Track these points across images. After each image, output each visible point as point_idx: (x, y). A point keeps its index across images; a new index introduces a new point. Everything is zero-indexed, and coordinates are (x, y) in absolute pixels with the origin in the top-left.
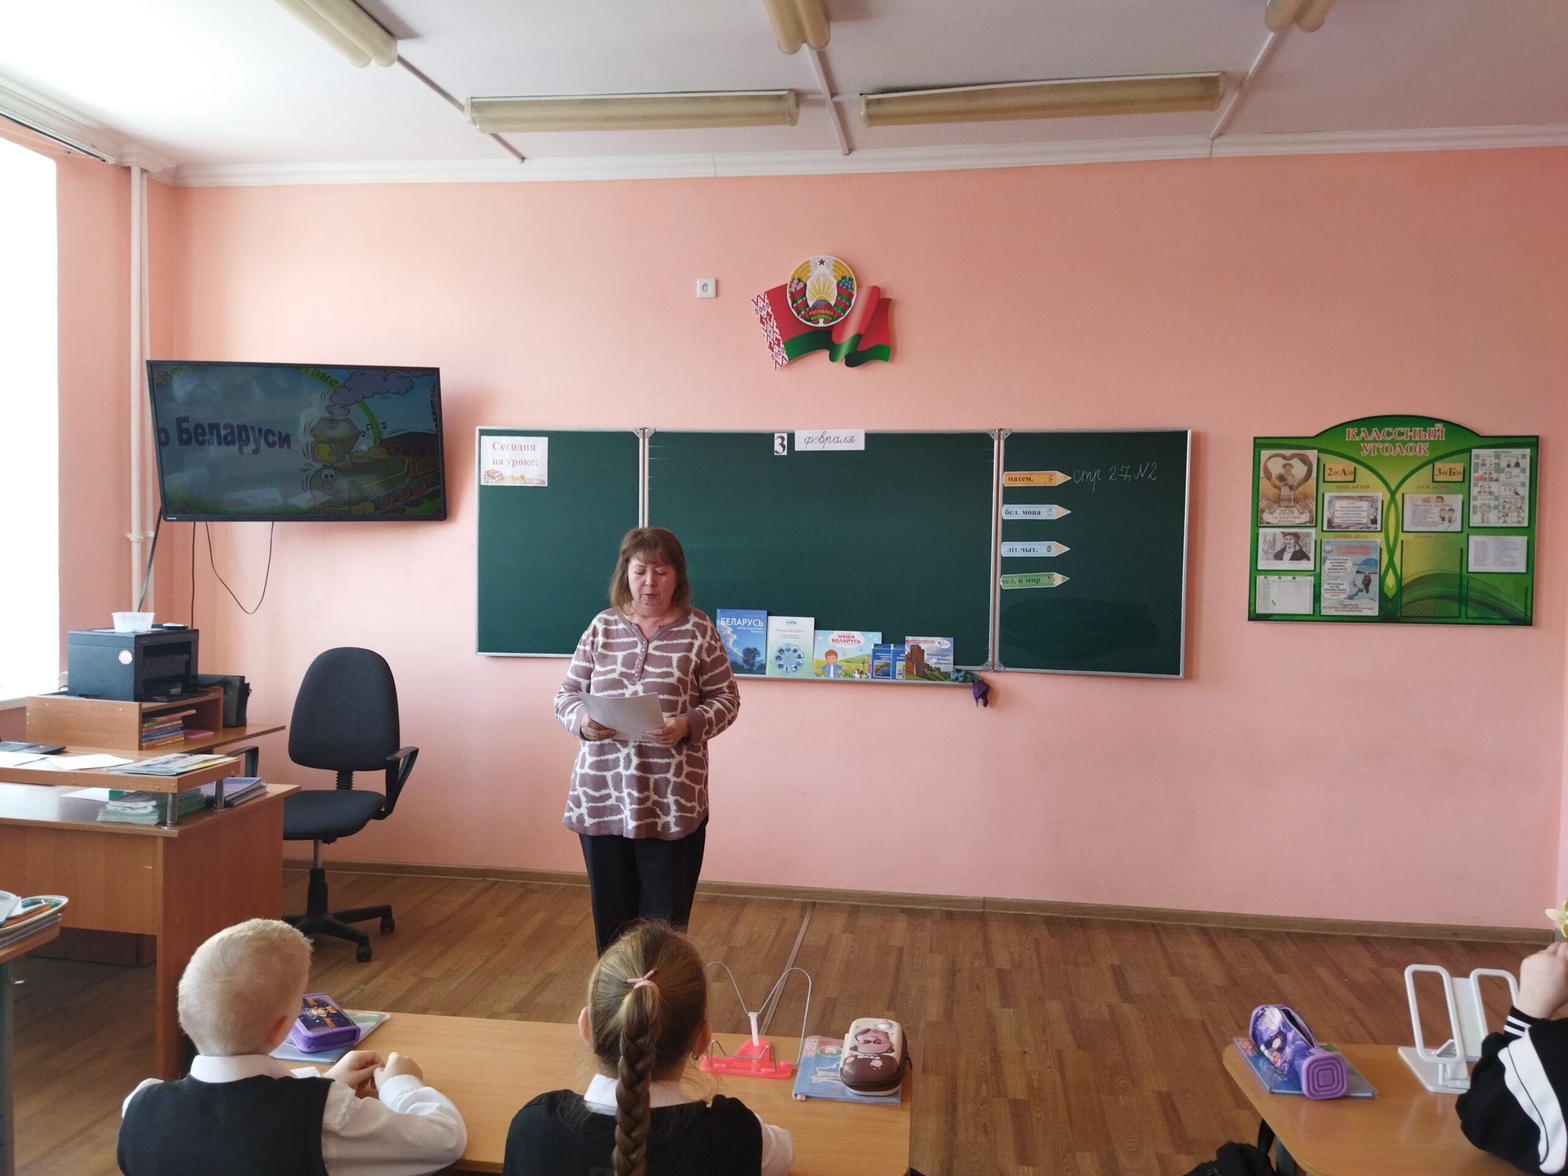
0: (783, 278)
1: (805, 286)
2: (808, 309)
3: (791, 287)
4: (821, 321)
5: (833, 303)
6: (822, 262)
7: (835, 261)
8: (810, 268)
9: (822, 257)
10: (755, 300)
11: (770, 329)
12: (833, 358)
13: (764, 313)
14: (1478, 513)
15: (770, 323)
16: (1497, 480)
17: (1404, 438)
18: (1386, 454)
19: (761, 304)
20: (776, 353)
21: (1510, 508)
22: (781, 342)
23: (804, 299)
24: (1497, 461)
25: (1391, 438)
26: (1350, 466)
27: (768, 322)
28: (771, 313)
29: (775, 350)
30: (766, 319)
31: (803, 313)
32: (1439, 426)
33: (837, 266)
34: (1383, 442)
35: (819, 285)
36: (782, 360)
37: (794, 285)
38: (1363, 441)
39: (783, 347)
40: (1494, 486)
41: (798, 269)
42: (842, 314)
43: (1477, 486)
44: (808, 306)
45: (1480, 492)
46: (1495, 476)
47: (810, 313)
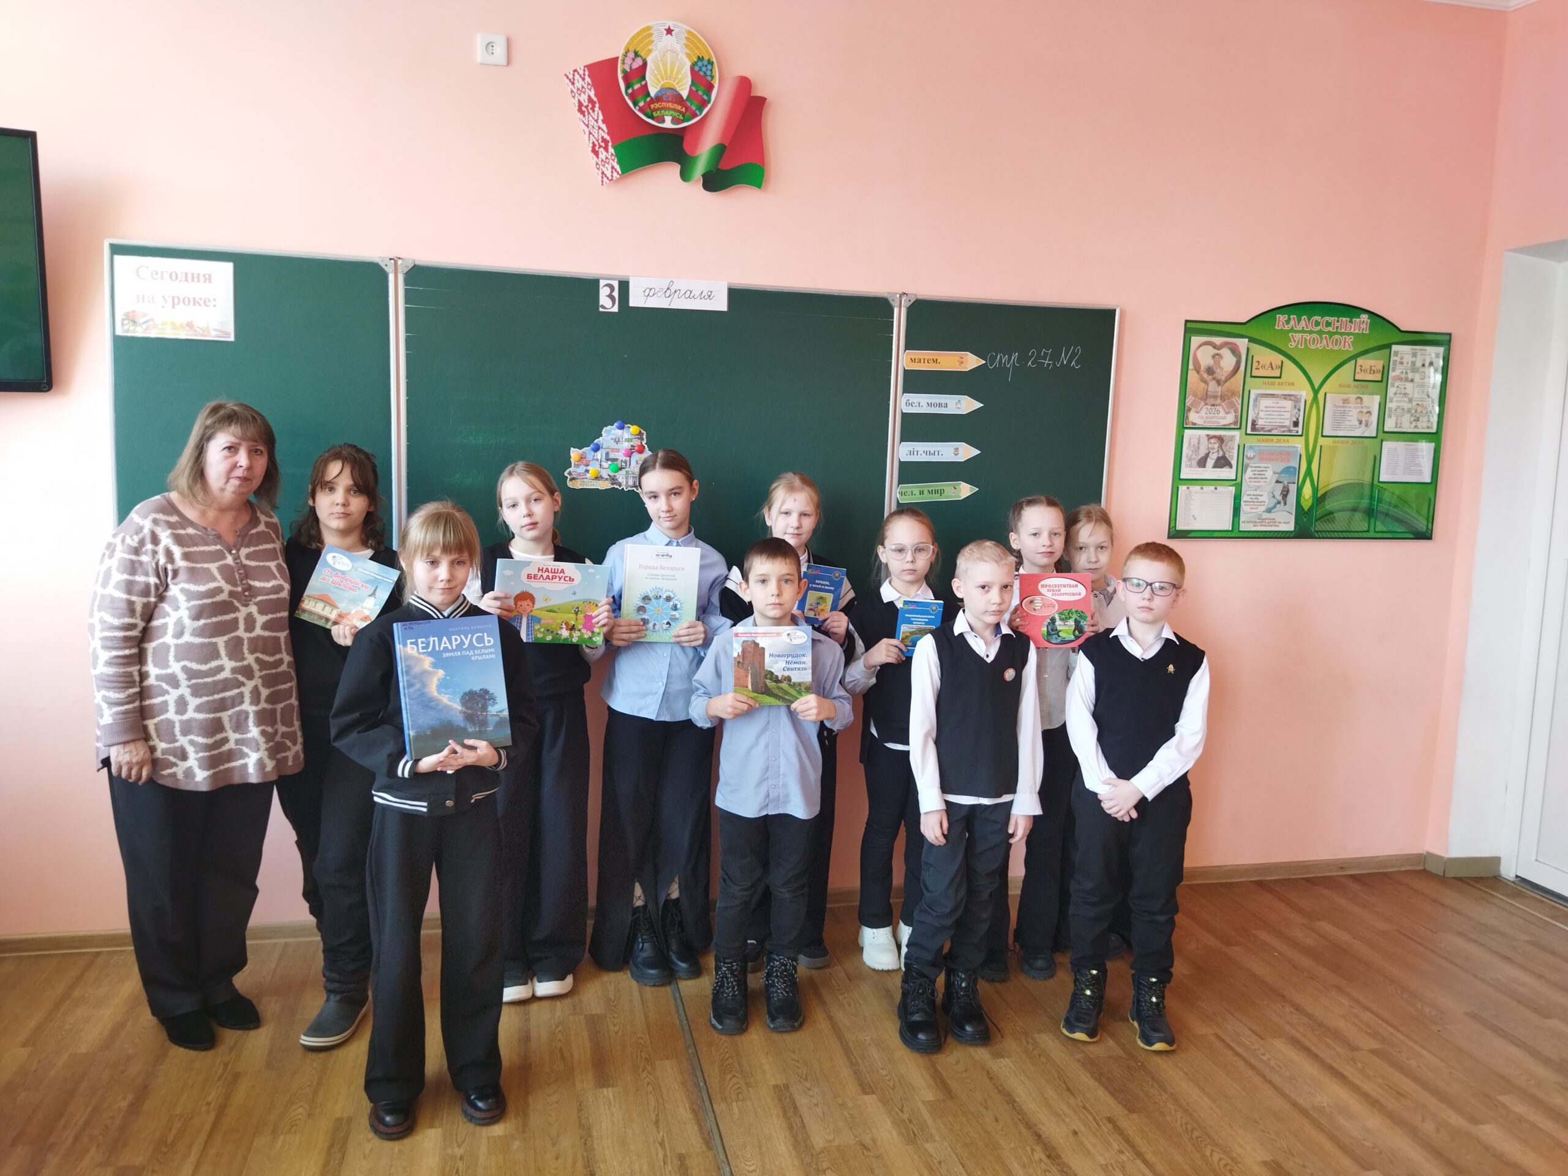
0: (613, 49)
1: (645, 65)
2: (648, 99)
3: (623, 63)
4: (668, 119)
5: (685, 94)
6: (669, 31)
7: (689, 32)
8: (652, 38)
9: (670, 24)
10: (571, 77)
11: (592, 122)
12: (685, 176)
13: (584, 98)
14: (1393, 416)
15: (592, 114)
16: (1412, 381)
17: (1330, 329)
18: (1313, 347)
19: (579, 83)
20: (602, 160)
21: (1421, 412)
22: (610, 144)
23: (643, 83)
24: (1414, 359)
25: (1319, 328)
26: (1277, 358)
27: (591, 111)
28: (595, 99)
29: (600, 156)
30: (587, 107)
31: (641, 104)
32: (1364, 317)
33: (691, 40)
34: (1311, 332)
35: (665, 65)
36: (612, 172)
37: (628, 61)
38: (1292, 330)
39: (613, 152)
40: (1409, 385)
41: (635, 37)
42: (698, 112)
43: (1394, 386)
44: (648, 94)
45: (1395, 394)
46: (1410, 376)
47: (653, 105)
